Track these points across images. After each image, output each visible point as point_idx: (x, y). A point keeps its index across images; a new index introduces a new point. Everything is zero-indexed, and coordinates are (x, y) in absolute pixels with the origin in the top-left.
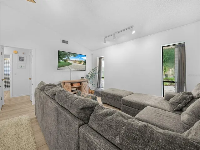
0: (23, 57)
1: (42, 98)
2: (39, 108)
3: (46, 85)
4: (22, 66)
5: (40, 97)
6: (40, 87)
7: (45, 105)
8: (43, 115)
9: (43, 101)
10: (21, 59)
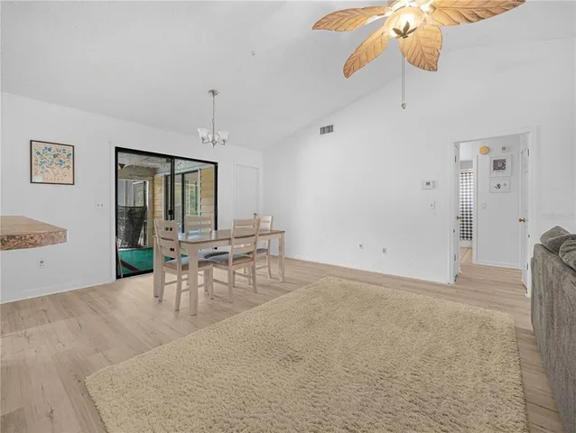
0: (504, 161)
1: (550, 270)
2: (541, 304)
3: (567, 238)
4: (502, 184)
5: (544, 268)
6: (548, 241)
7: (557, 292)
8: (550, 324)
9: (552, 283)
10: (499, 165)
